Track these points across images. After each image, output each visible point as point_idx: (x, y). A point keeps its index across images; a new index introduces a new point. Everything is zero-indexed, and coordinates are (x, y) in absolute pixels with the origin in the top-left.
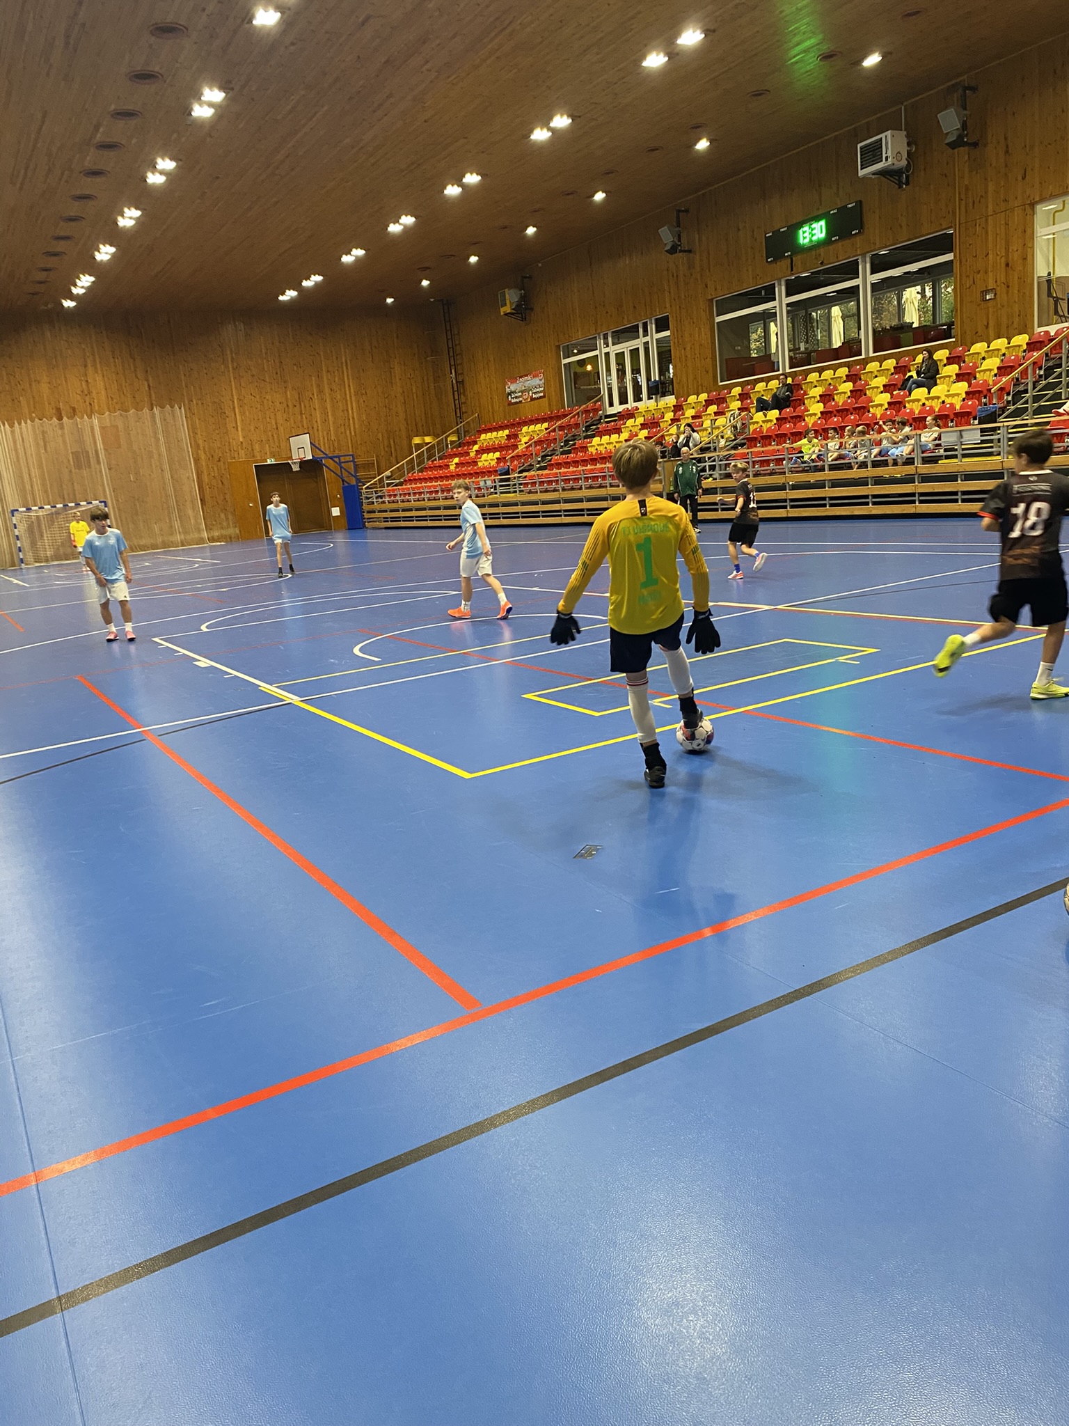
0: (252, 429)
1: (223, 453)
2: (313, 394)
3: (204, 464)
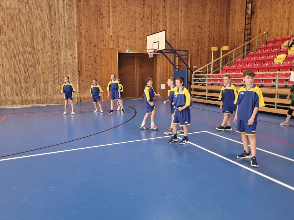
0: (120, 28)
1: (98, 42)
2: (160, 12)
3: (84, 47)
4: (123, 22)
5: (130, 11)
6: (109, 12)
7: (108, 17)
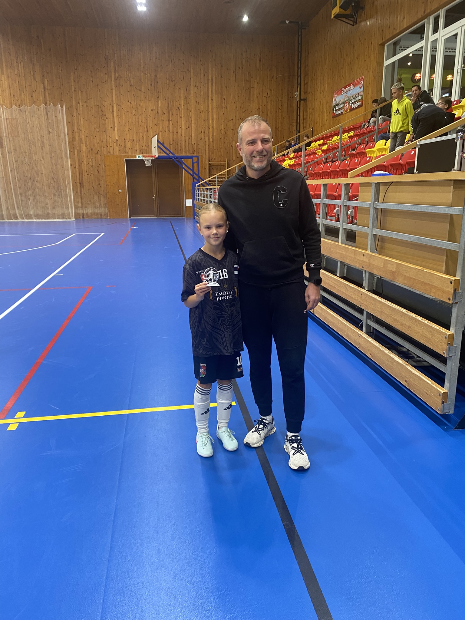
0: (127, 129)
1: (101, 148)
2: (180, 105)
3: (85, 155)
4: (130, 122)
5: (139, 108)
6: (113, 111)
7: (112, 117)
